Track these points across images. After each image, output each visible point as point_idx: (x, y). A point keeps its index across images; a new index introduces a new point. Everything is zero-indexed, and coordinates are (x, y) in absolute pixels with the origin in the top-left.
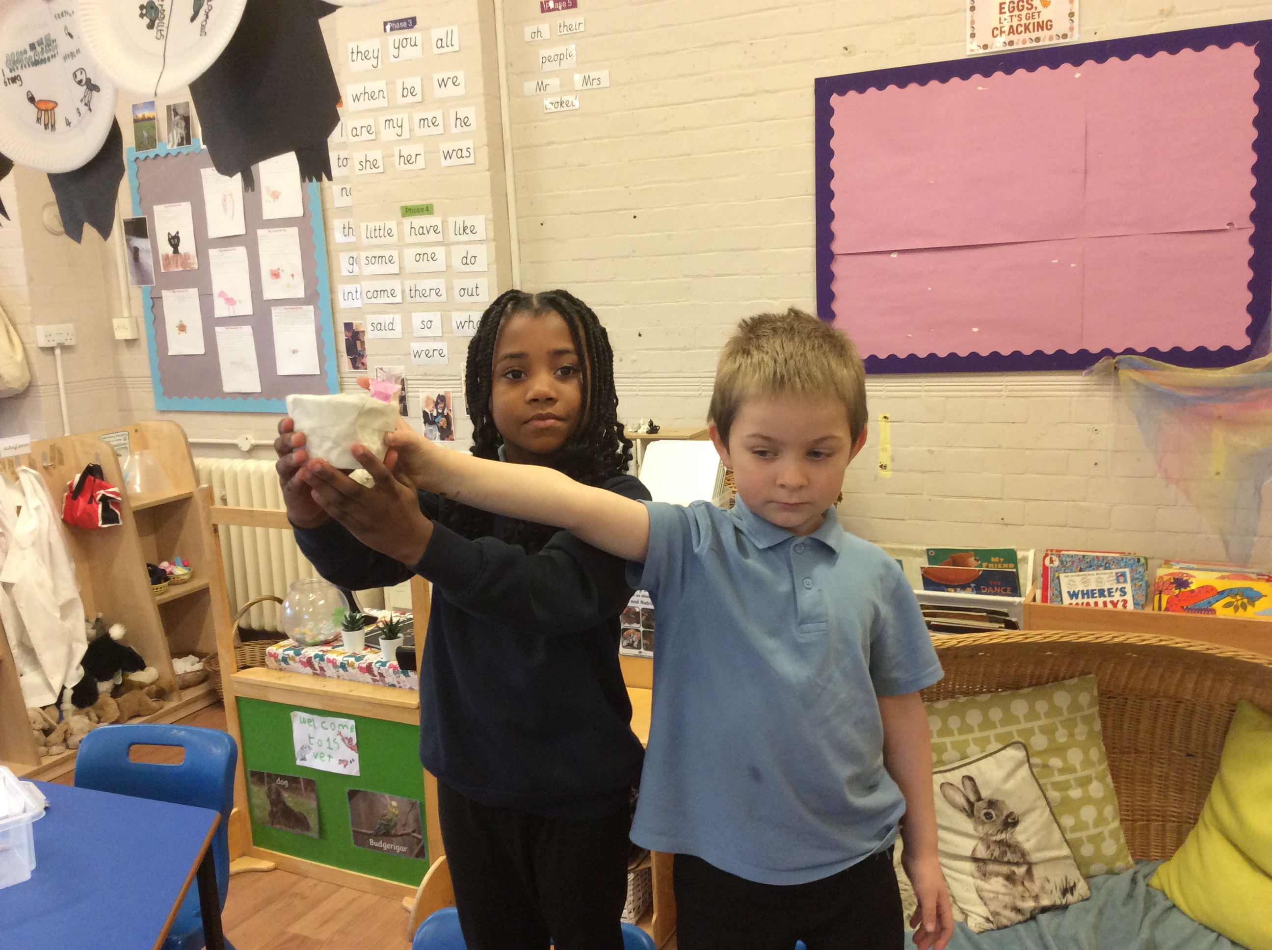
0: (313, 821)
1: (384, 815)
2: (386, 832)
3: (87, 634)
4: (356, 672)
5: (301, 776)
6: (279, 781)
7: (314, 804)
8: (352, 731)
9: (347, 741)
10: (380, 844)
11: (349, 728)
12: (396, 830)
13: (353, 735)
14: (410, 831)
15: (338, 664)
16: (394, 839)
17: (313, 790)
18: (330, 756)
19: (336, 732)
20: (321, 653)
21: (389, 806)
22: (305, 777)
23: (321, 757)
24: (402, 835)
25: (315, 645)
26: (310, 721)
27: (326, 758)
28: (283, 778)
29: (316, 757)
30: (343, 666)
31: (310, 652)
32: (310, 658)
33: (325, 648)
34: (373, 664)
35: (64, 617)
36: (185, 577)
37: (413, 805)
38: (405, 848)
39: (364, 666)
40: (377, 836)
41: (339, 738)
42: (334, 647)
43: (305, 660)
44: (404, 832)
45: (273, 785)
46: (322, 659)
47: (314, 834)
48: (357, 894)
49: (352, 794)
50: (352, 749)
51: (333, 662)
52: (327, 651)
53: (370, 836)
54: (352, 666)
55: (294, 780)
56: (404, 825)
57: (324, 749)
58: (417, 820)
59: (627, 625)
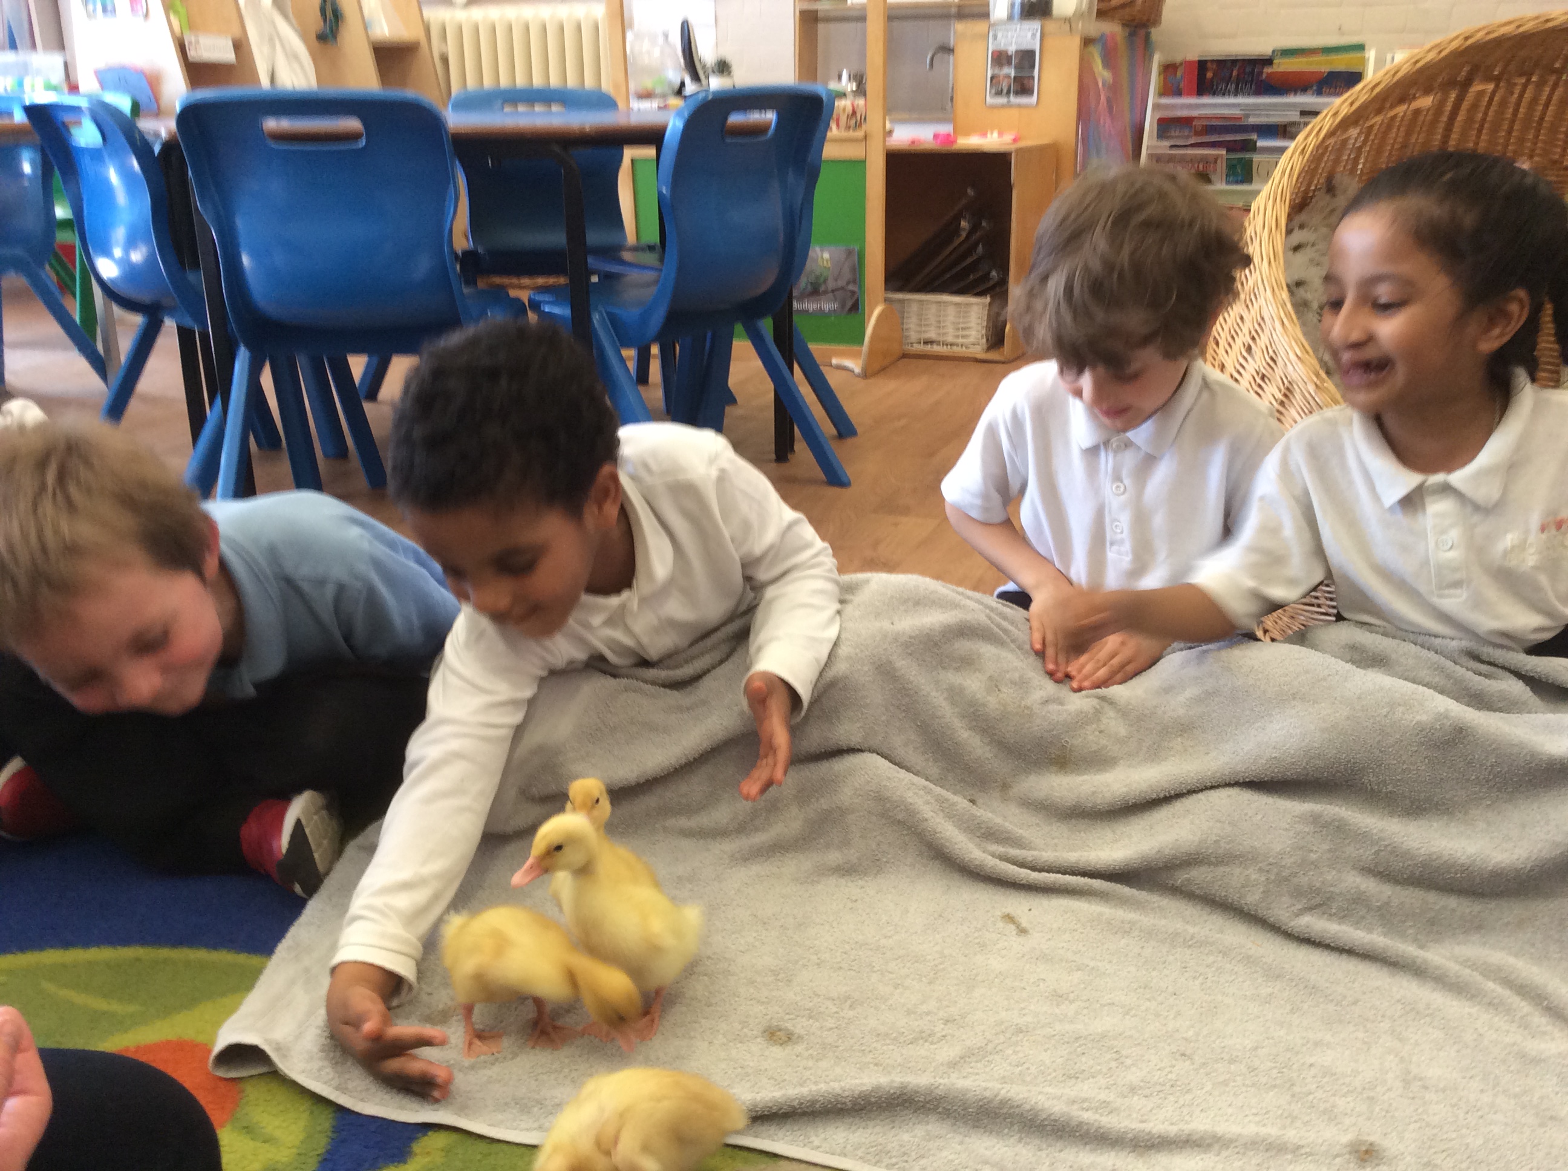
1: (813, 272)
2: (815, 291)
10: (805, 306)
12: (826, 286)
14: (842, 284)
16: (823, 296)
21: (820, 262)
24: (833, 291)
37: (850, 253)
38: (837, 304)
40: (802, 298)
44: (834, 287)
56: (837, 279)
58: (853, 270)
59: (997, 71)
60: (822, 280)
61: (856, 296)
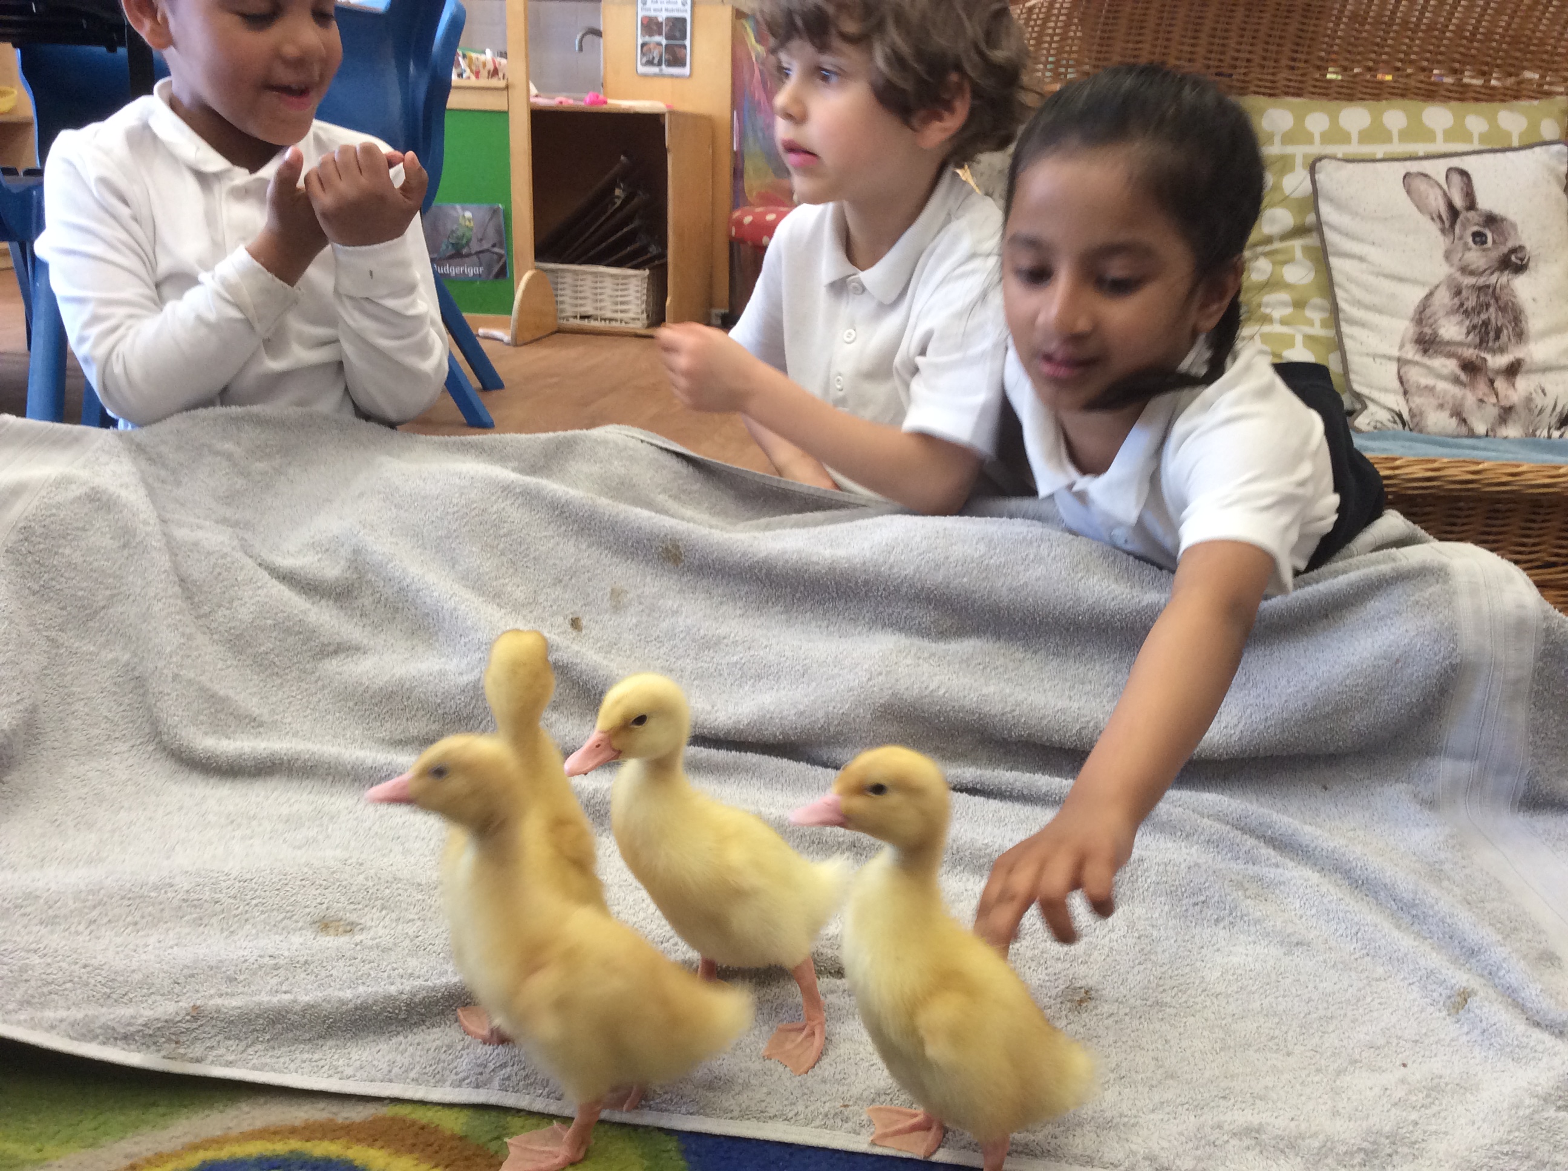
1: (453, 232)
2: (459, 252)
10: (449, 269)
12: (470, 249)
16: (467, 259)
21: (461, 221)
24: (478, 253)
37: (495, 212)
38: (482, 269)
40: (446, 258)
44: (479, 249)
56: (481, 240)
58: (499, 232)
59: (647, 39)
60: (464, 241)
61: (503, 261)
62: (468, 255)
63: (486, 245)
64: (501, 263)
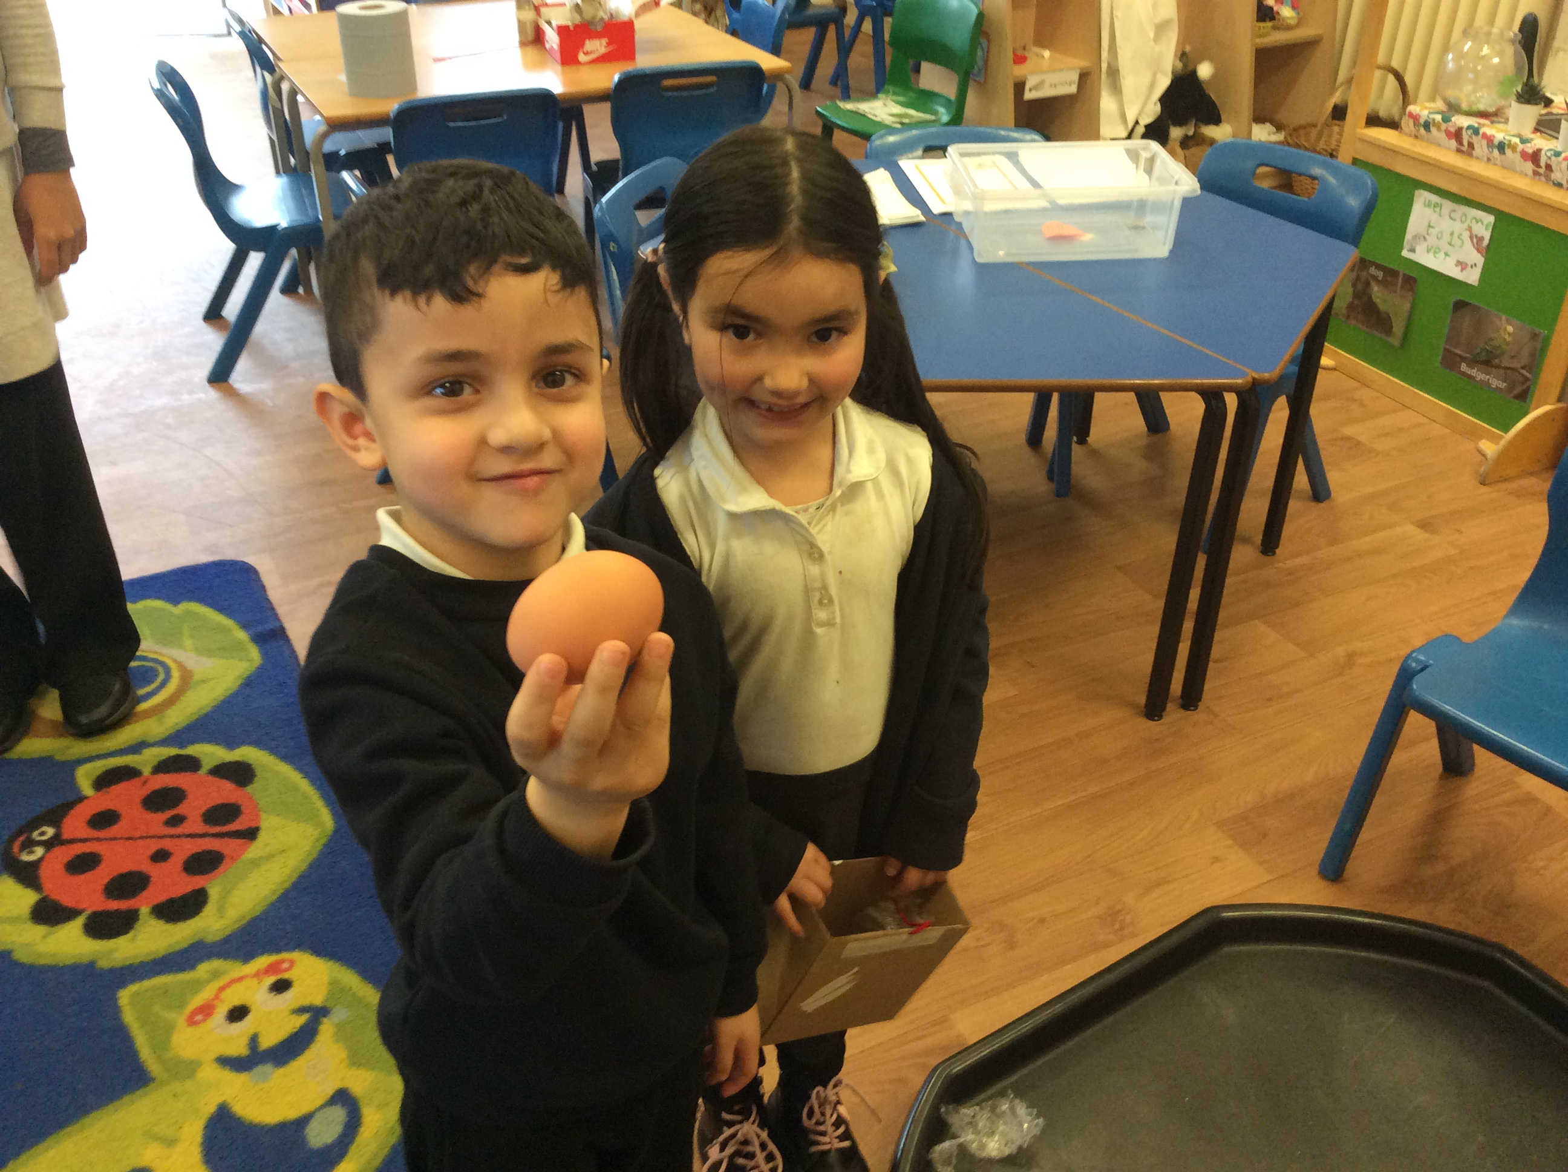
0: (1398, 327)
1: (1492, 339)
2: (1487, 360)
3: (1173, 65)
4: (1517, 157)
5: (1402, 270)
6: (1373, 270)
7: (1407, 306)
8: (1486, 229)
9: (1475, 240)
10: (1474, 372)
11: (1484, 224)
12: (1501, 362)
13: (1487, 235)
14: (1517, 365)
15: (1496, 142)
17: (1412, 290)
18: (1446, 254)
19: (1466, 226)
20: (1476, 125)
21: (1502, 332)
22: (1407, 272)
23: (1435, 252)
24: (1506, 368)
25: (1469, 114)
26: (1436, 205)
27: (1441, 255)
28: (1379, 267)
29: (1428, 251)
30: (1501, 147)
31: (1463, 121)
32: (1460, 129)
33: (1483, 121)
34: (1543, 153)
35: (1157, 39)
36: (1292, 22)
37: (1534, 336)
38: (1505, 384)
39: (1530, 151)
40: (1473, 362)
41: (1466, 235)
42: (1492, 122)
43: (1453, 130)
44: (1508, 365)
45: (1364, 274)
46: (1476, 131)
47: (1395, 341)
48: (1424, 420)
49: (1460, 306)
50: (1478, 251)
51: (1489, 140)
52: (1484, 125)
53: (1463, 359)
54: (1514, 148)
55: (1391, 273)
56: (1512, 357)
57: (1443, 244)
58: (1532, 355)
60: (1498, 352)
61: (1528, 384)
62: (1497, 367)
63: (1516, 365)
64: (1525, 386)
